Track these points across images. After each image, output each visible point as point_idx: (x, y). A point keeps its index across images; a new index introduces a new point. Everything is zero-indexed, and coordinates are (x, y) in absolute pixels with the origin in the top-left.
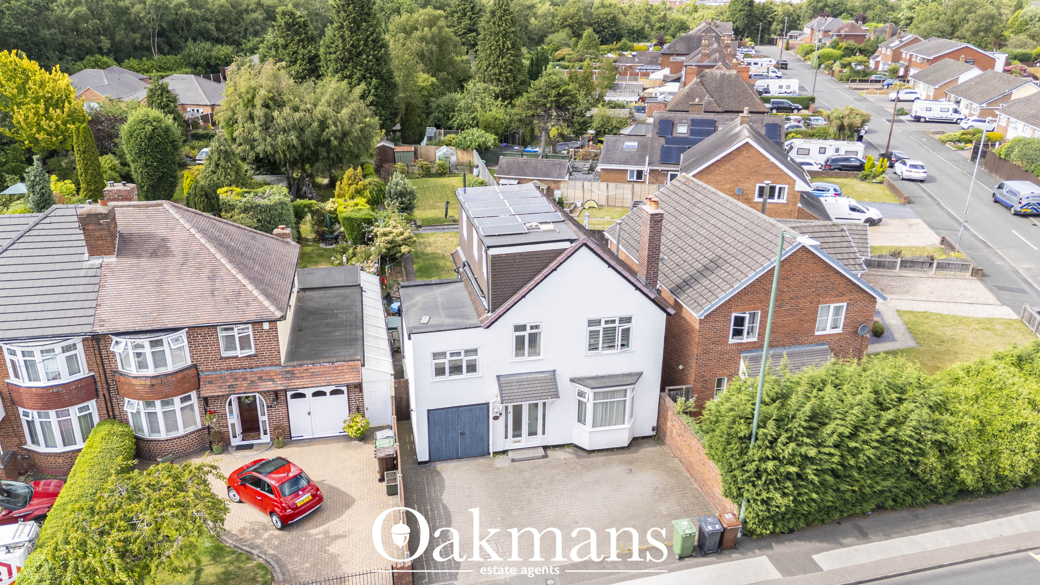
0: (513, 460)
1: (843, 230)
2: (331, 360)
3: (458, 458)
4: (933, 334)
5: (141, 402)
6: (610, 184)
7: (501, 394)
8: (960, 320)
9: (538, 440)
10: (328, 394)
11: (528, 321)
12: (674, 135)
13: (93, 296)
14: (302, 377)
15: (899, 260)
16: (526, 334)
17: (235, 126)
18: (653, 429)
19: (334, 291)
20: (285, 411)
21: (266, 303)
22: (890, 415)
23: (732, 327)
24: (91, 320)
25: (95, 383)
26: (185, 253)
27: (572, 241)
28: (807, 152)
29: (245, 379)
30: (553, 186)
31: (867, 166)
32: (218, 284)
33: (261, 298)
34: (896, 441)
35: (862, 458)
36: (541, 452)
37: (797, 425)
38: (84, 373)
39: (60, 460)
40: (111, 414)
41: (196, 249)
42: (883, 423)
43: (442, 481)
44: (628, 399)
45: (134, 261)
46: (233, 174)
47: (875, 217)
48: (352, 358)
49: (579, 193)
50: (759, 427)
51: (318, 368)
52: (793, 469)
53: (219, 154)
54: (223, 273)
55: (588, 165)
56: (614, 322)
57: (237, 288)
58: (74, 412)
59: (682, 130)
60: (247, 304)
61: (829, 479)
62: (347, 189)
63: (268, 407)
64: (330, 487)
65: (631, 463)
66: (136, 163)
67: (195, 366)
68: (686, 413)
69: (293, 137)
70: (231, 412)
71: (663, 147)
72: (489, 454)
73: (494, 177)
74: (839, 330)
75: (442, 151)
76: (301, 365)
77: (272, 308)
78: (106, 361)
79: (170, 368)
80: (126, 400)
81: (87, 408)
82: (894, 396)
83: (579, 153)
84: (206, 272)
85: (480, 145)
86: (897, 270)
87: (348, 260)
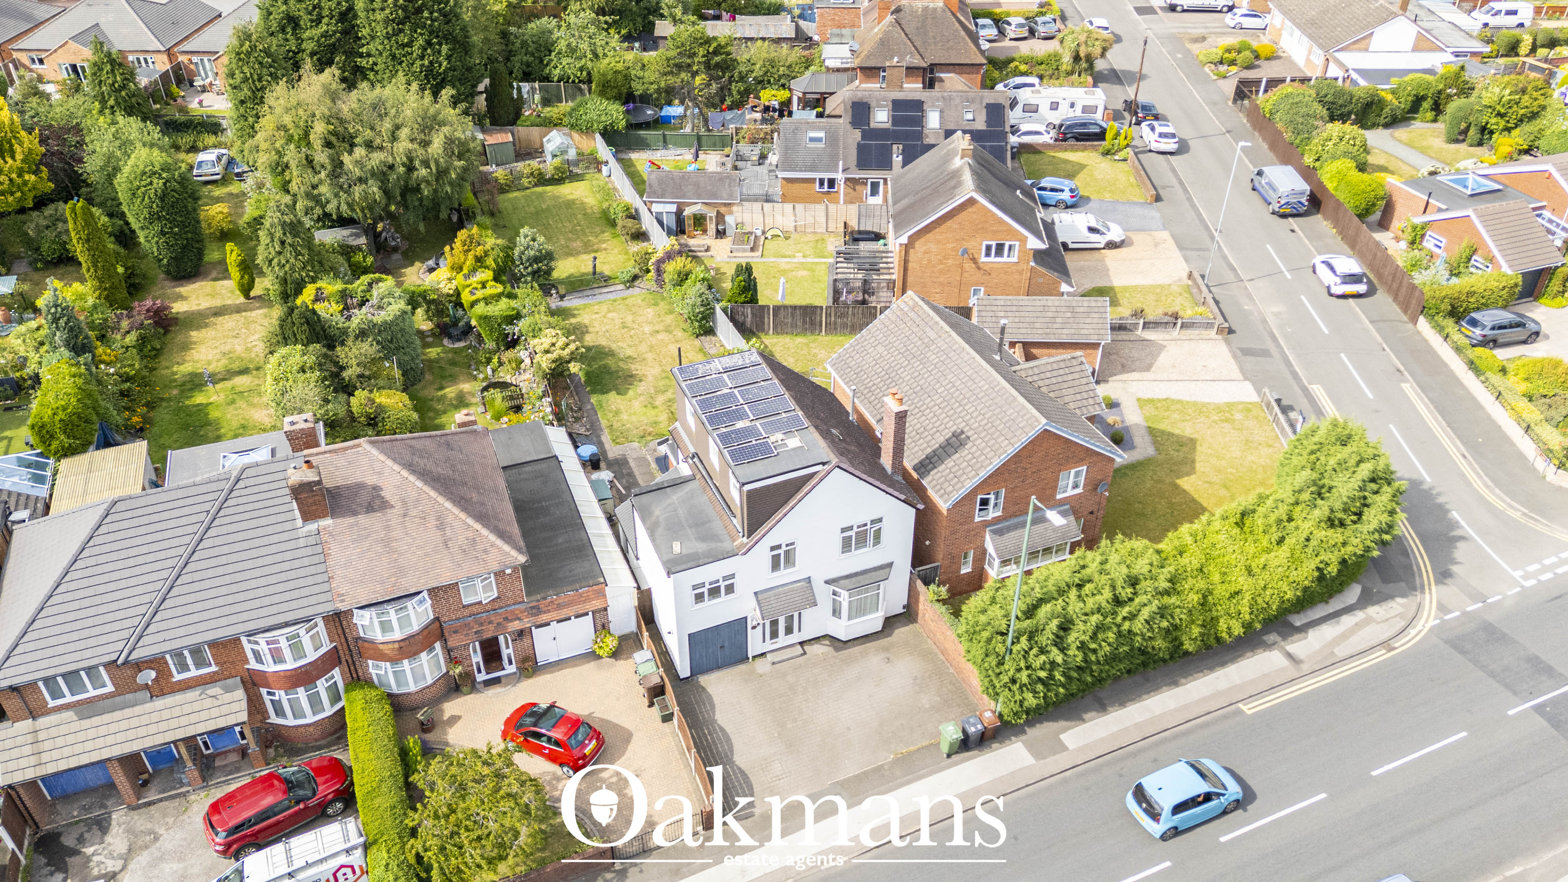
0: (773, 663)
1: (1082, 363)
2: (574, 587)
3: (718, 667)
4: (1173, 434)
5: (388, 664)
6: (797, 206)
7: (760, 608)
8: (1201, 409)
9: (795, 638)
10: (573, 618)
11: (784, 541)
12: (872, 125)
13: (321, 568)
14: (549, 611)
15: (1141, 321)
16: (781, 552)
17: (287, 173)
18: (904, 606)
20: (530, 641)
21: (507, 548)
22: (1125, 611)
23: (978, 507)
24: (328, 596)
25: (338, 652)
26: (404, 503)
27: (824, 464)
28: (1034, 108)
29: (490, 622)
30: (723, 210)
31: (1109, 136)
32: (448, 531)
33: (499, 542)
34: (1130, 631)
35: (1101, 653)
36: (799, 650)
37: (1046, 638)
38: (327, 646)
39: (311, 729)
40: (355, 675)
41: (413, 494)
42: (1119, 619)
43: (710, 697)
44: (881, 591)
45: (351, 520)
46: (305, 251)
47: (1117, 239)
48: (595, 582)
49: (758, 218)
50: (1013, 643)
51: (563, 598)
52: (1043, 674)
53: (283, 228)
54: (450, 518)
55: (757, 152)
56: (866, 525)
57: (470, 534)
58: (322, 685)
59: (881, 117)
60: (485, 551)
61: (1075, 675)
62: (462, 258)
63: (512, 643)
64: (602, 720)
65: (886, 649)
66: (147, 231)
67: (437, 619)
68: (938, 601)
69: (374, 189)
70: (475, 651)
71: (859, 144)
72: (748, 658)
73: (645, 203)
74: (1079, 490)
75: (554, 140)
76: (545, 598)
77: (514, 553)
78: (347, 631)
79: (416, 627)
80: (370, 662)
81: (333, 677)
82: (1129, 590)
83: (742, 133)
84: (432, 522)
85: (605, 128)
86: (1139, 332)
87: (494, 371)
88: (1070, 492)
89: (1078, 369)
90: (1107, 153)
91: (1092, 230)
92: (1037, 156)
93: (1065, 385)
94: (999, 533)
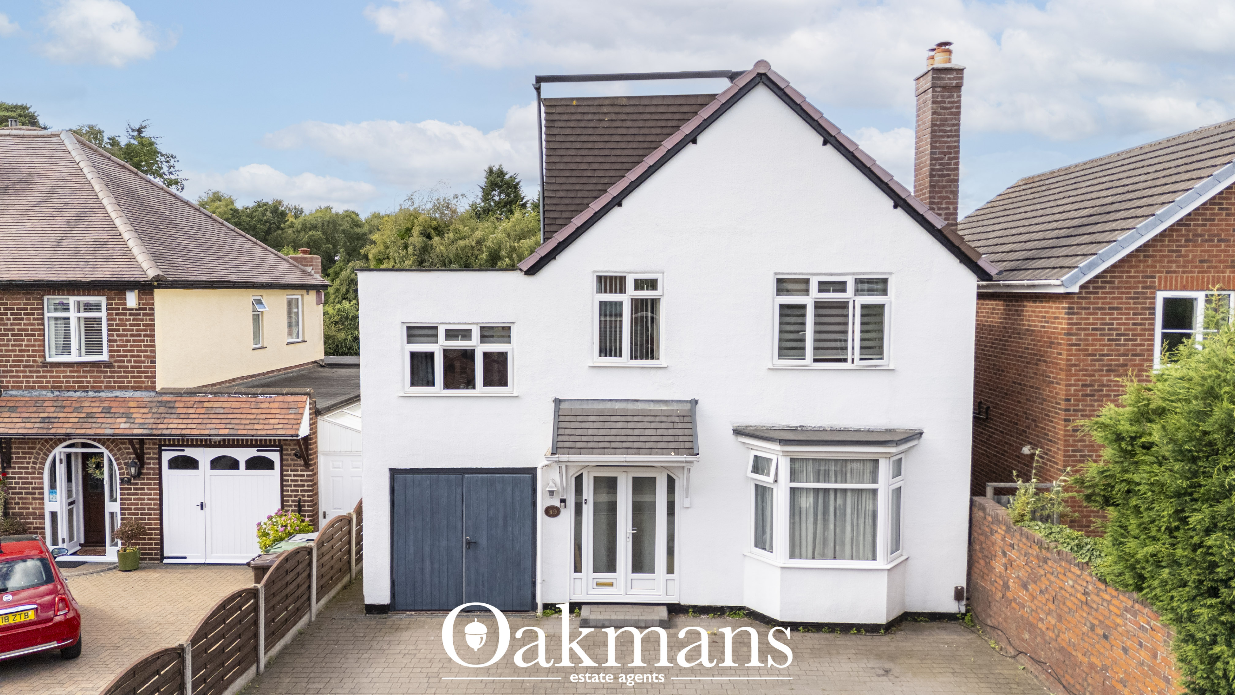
7: (557, 437)
9: (654, 588)
10: (242, 465)
11: (630, 267)
16: (625, 299)
18: (959, 595)
20: (155, 494)
21: (142, 258)
23: (1159, 327)
36: (660, 614)
41: (75, 187)
44: (883, 486)
48: (294, 390)
56: (841, 286)
57: (106, 237)
63: (122, 480)
70: (53, 486)
72: (534, 607)
76: (193, 394)
77: (146, 265)
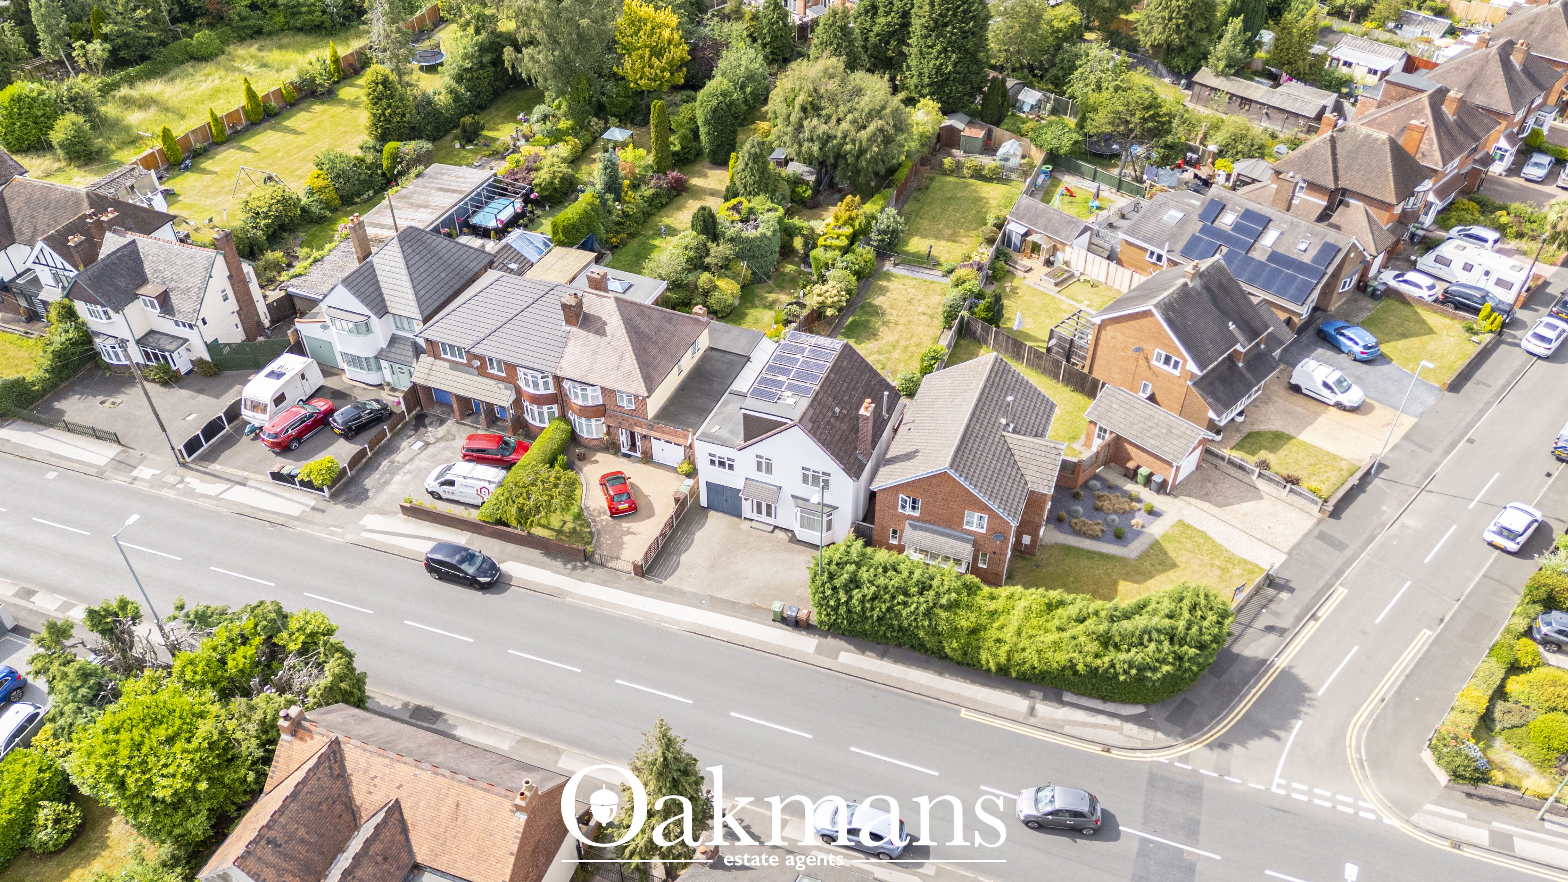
0: (751, 527)
1: (1058, 454)
2: (676, 426)
3: (724, 512)
4: (1167, 555)
5: (577, 415)
6: (1111, 265)
7: (749, 488)
9: (771, 521)
10: (673, 444)
11: (764, 455)
13: (561, 350)
14: (657, 431)
15: (1258, 471)
16: (764, 461)
19: (730, 356)
20: (649, 444)
21: (643, 385)
23: (900, 502)
24: (558, 366)
25: (556, 398)
26: (612, 337)
27: (791, 420)
28: (1447, 262)
29: (627, 421)
30: (1059, 246)
31: (1482, 315)
32: (623, 362)
33: (641, 380)
36: (769, 528)
38: (551, 391)
39: (538, 430)
40: (563, 414)
41: (619, 337)
43: (705, 523)
45: (586, 334)
46: (757, 175)
47: (1347, 404)
48: (687, 429)
49: (1081, 262)
51: (667, 429)
54: (627, 356)
56: (818, 472)
57: (631, 369)
58: (545, 408)
59: (1228, 220)
60: (633, 381)
63: (642, 439)
64: (648, 502)
67: (604, 405)
69: (815, 148)
70: (622, 434)
71: (1194, 234)
72: (739, 516)
74: (983, 531)
75: (1011, 146)
76: (658, 423)
77: (644, 389)
78: (562, 388)
79: (590, 403)
80: (570, 411)
81: (552, 408)
84: (618, 353)
85: (1051, 150)
86: (1254, 477)
87: (805, 295)
88: (974, 528)
89: (1053, 457)
90: (1470, 330)
91: (1326, 385)
92: (1402, 307)
93: (1034, 462)
94: (914, 527)
